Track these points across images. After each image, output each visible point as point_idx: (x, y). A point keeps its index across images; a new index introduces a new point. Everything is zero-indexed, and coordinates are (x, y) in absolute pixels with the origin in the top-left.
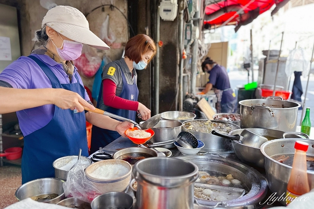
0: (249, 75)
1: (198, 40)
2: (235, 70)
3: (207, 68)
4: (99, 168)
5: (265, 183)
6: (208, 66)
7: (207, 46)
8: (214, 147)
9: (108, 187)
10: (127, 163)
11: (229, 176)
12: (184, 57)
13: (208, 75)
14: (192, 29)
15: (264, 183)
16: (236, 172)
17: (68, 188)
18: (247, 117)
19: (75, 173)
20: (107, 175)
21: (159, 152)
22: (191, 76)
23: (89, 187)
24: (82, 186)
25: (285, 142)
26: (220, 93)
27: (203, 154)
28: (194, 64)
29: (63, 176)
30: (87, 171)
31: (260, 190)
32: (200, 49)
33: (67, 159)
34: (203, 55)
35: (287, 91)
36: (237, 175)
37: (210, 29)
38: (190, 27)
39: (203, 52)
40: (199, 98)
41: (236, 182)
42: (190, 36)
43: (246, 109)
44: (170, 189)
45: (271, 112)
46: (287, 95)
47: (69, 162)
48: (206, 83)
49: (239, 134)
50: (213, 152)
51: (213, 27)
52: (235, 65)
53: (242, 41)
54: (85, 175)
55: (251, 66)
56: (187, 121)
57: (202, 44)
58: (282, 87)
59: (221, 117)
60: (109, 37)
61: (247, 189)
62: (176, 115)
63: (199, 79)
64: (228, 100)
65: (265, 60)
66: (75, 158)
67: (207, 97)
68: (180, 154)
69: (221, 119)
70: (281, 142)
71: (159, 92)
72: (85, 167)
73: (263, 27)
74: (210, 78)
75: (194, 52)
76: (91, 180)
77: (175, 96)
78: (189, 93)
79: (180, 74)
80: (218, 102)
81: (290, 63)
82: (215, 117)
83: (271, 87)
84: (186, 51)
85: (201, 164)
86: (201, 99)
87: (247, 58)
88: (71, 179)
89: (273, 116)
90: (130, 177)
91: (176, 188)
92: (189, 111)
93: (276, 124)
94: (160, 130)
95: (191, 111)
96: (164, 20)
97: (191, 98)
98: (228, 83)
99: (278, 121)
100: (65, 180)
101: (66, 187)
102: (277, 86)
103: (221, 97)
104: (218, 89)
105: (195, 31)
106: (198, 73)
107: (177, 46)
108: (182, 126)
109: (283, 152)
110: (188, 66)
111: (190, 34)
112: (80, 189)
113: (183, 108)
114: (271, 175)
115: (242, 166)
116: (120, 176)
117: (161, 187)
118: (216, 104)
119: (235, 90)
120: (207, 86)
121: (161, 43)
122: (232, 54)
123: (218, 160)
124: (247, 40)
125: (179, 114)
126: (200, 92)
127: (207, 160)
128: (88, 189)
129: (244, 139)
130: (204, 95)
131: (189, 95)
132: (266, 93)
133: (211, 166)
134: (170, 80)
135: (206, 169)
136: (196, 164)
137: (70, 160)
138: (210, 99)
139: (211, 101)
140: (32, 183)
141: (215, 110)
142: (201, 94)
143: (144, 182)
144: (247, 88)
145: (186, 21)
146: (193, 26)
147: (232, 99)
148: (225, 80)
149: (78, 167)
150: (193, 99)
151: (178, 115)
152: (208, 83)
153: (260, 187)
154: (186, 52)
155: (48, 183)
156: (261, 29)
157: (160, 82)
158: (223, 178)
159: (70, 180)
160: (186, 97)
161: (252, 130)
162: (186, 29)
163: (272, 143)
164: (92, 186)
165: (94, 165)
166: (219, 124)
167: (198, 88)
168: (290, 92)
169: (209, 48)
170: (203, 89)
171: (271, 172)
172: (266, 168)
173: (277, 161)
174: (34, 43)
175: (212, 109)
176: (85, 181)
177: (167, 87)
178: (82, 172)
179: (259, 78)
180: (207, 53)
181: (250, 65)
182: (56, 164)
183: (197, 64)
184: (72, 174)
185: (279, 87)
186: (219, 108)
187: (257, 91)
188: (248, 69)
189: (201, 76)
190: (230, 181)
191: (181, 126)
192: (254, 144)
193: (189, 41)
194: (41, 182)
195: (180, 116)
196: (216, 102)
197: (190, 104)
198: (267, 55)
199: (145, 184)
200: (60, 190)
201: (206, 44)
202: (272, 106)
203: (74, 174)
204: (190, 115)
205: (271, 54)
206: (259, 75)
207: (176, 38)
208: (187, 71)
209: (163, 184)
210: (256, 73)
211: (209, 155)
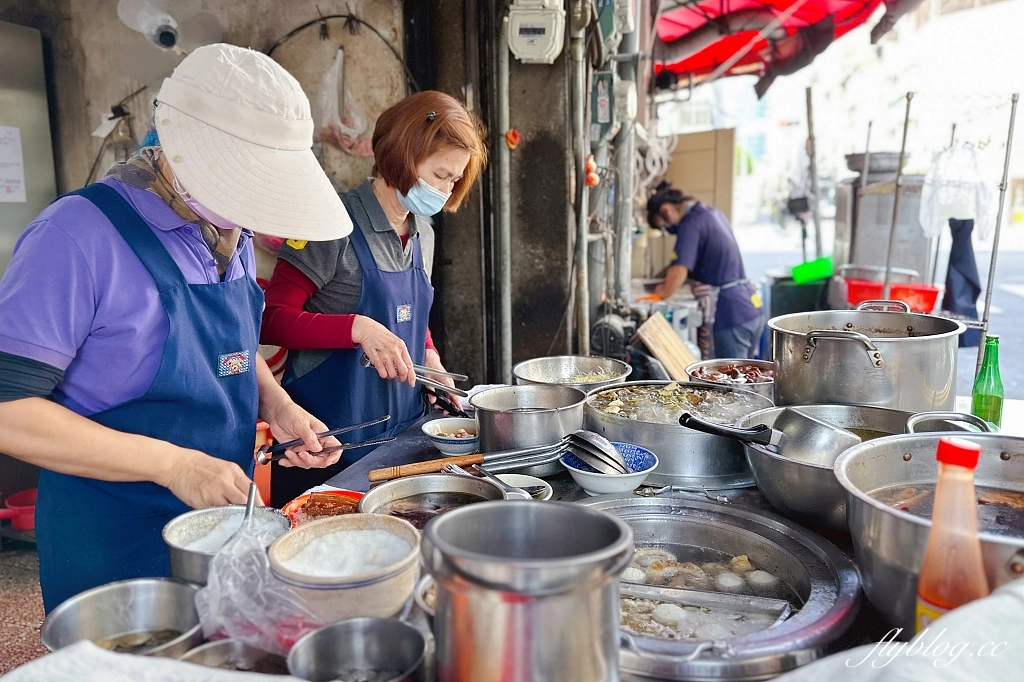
0: (804, 235)
1: (634, 122)
2: (760, 220)
3: (666, 217)
4: (315, 542)
5: (853, 580)
6: (669, 208)
7: (665, 143)
8: (690, 467)
9: (346, 600)
10: (403, 524)
11: (739, 561)
12: (589, 181)
13: (672, 239)
14: (615, 88)
15: (850, 579)
16: (763, 549)
17: (213, 608)
18: (795, 371)
19: (234, 562)
20: (342, 565)
21: (509, 489)
22: (614, 239)
23: (281, 604)
24: (258, 601)
25: (912, 445)
26: (711, 295)
27: (655, 491)
28: (624, 204)
29: (196, 573)
30: (275, 552)
31: (836, 600)
32: (643, 152)
33: (210, 518)
34: (654, 171)
35: (929, 286)
36: (764, 558)
37: (675, 90)
38: (606, 84)
39: (654, 163)
40: (644, 312)
41: (761, 578)
42: (608, 112)
43: (791, 345)
44: (541, 598)
45: (869, 349)
46: (929, 296)
47: (217, 527)
48: (667, 263)
49: (770, 423)
50: (687, 484)
51: (683, 83)
52: (764, 203)
53: (783, 124)
54: (268, 565)
55: (812, 207)
56: (603, 387)
57: (648, 137)
58: (915, 273)
59: (712, 372)
60: (344, 121)
61: (797, 600)
62: (566, 369)
63: (642, 252)
64: (738, 318)
65: (856, 184)
66: (235, 513)
67: (670, 309)
68: (581, 494)
69: (712, 378)
70: (902, 445)
71: (512, 295)
72: (267, 539)
73: (848, 78)
74: (678, 248)
75: (623, 164)
76: (286, 580)
77: (564, 309)
78: (608, 296)
79: (579, 236)
80: (704, 324)
81: (934, 193)
82: (693, 373)
83: (877, 272)
84: (595, 160)
85: (650, 523)
86: (649, 315)
87: (797, 180)
88: (224, 580)
89: (877, 363)
90: (415, 570)
91: (561, 594)
92: (610, 356)
93: (889, 389)
94: (514, 417)
95: (616, 355)
96: (523, 62)
97: (616, 312)
98: (737, 262)
99: (894, 380)
100: (203, 584)
101: (206, 605)
102: (894, 270)
103: (715, 309)
104: (704, 282)
105: (624, 96)
106: (638, 232)
107: (568, 144)
108: (586, 404)
109: (907, 477)
110: (604, 211)
111: (607, 106)
112: (254, 610)
113: (592, 348)
114: (869, 553)
115: (779, 527)
116: (384, 565)
117: (511, 594)
118: (700, 330)
119: (763, 284)
120: (671, 273)
121: (514, 135)
122: (750, 170)
123: (700, 510)
124: (797, 123)
125: (578, 364)
126: (647, 295)
127: (667, 510)
128: (278, 610)
129: (783, 440)
130: (662, 303)
131: (612, 302)
132: (861, 291)
133: (681, 530)
134: (548, 255)
135: (665, 539)
136: (631, 523)
137: (220, 520)
138: (680, 315)
139: (683, 321)
140: (98, 597)
141: (697, 352)
142: (650, 301)
143: (458, 579)
144: (801, 279)
145: (595, 63)
146: (616, 78)
147: (749, 314)
148: (728, 253)
149: (245, 540)
150: (624, 316)
151: (573, 368)
152: (674, 263)
153: (838, 593)
154: (597, 166)
155: (147, 594)
156: (844, 85)
157: (512, 263)
158: (719, 567)
159: (221, 582)
160: (601, 310)
161: (813, 410)
162: (595, 88)
163: (872, 450)
164: (292, 601)
165: (299, 533)
166: (705, 395)
167: (640, 282)
168: (940, 287)
169: (673, 148)
170: (657, 285)
171: (870, 541)
172: (853, 529)
173: (890, 505)
174: (101, 143)
175: (687, 347)
176: (268, 586)
177: (538, 279)
178: (257, 555)
179: (839, 243)
180: (665, 165)
181: (809, 203)
182: (175, 533)
183: (634, 201)
184: (226, 561)
185: (903, 273)
186: (709, 345)
187: (832, 284)
188: (804, 216)
189: (650, 240)
190: (743, 577)
191: (584, 402)
192: (816, 455)
193: (606, 127)
194: (125, 592)
195: (582, 370)
196: (699, 323)
197: (613, 333)
198: (860, 170)
199: (460, 587)
200: (189, 616)
201: (662, 138)
202: (877, 331)
203: (231, 564)
204: (614, 366)
205: (875, 165)
206: (839, 235)
207: (562, 119)
208: (602, 226)
209: (519, 584)
210: (828, 229)
211: (674, 494)
